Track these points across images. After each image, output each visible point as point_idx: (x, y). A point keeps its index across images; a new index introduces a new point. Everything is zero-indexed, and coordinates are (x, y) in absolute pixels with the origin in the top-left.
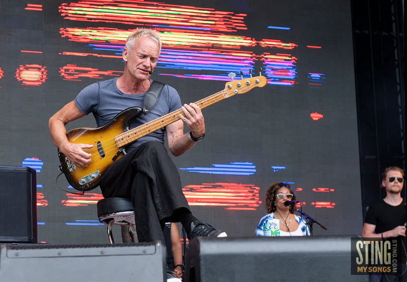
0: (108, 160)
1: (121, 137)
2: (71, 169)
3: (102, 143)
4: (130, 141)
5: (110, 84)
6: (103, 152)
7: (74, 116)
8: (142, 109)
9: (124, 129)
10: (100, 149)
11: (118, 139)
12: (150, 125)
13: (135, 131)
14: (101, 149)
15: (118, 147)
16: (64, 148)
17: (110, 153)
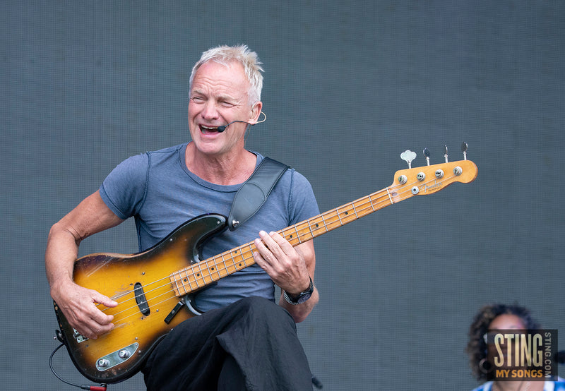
0: (156, 321)
1: (182, 276)
2: (80, 337)
3: (144, 285)
4: (201, 284)
5: (171, 156)
6: (146, 305)
7: (97, 224)
8: (227, 219)
9: (189, 259)
10: (140, 298)
11: (176, 278)
12: (243, 251)
13: (212, 264)
14: (143, 298)
15: (177, 295)
16: (58, 293)
17: (161, 307)
